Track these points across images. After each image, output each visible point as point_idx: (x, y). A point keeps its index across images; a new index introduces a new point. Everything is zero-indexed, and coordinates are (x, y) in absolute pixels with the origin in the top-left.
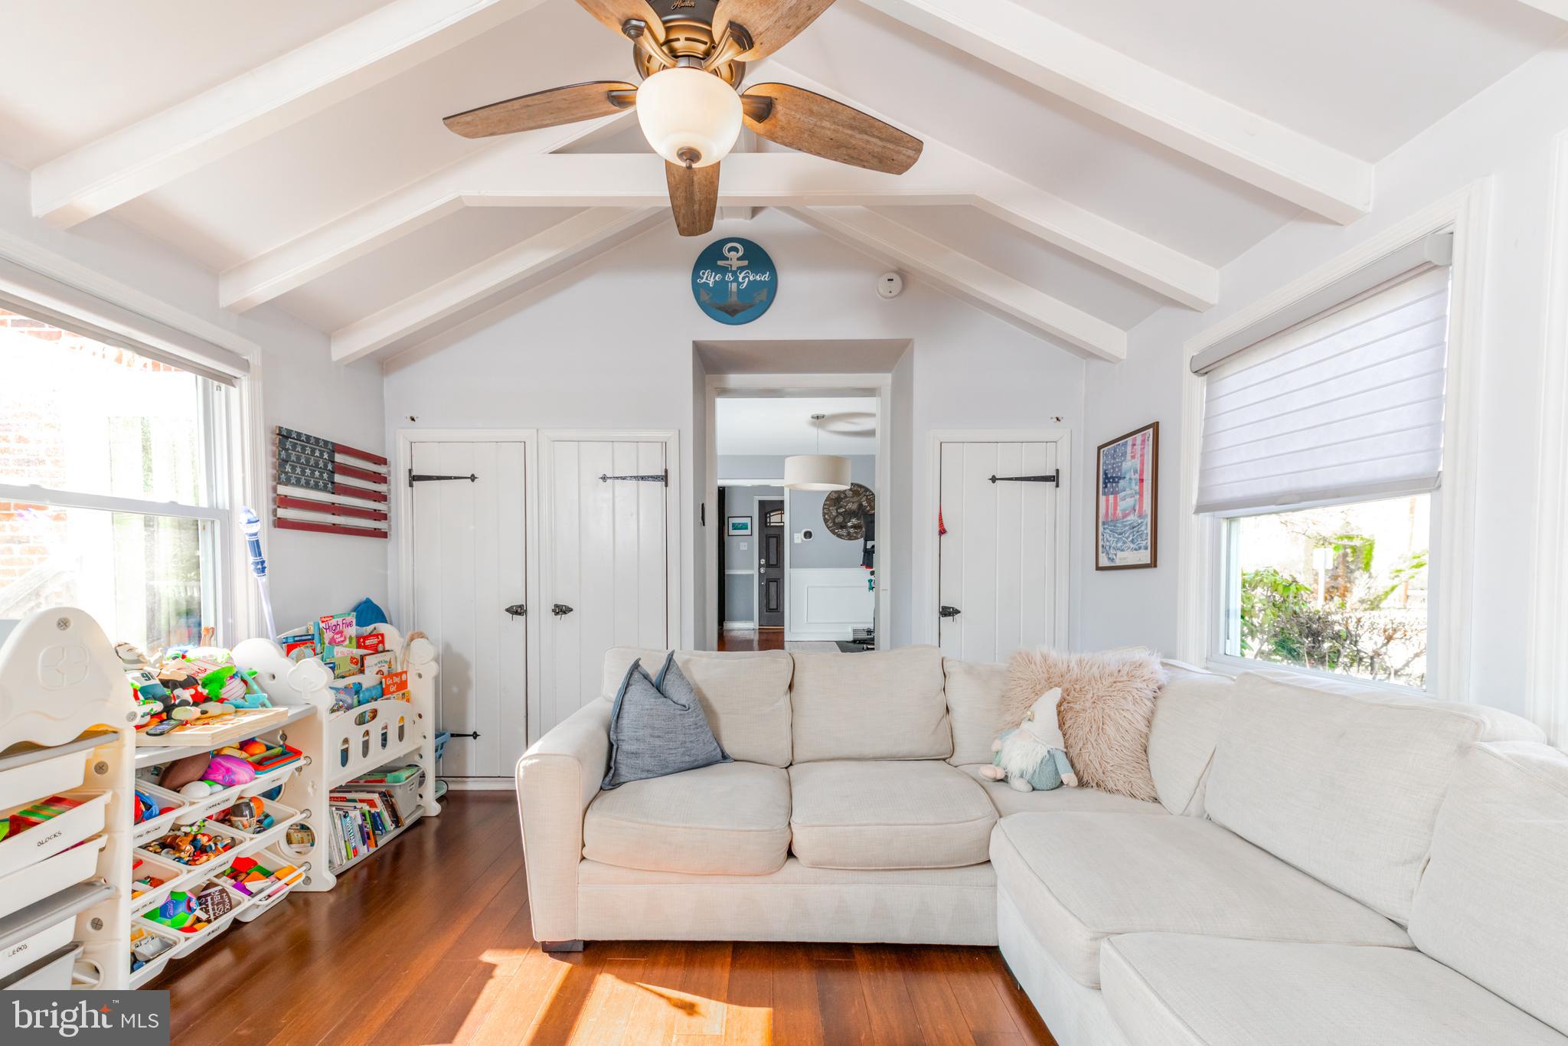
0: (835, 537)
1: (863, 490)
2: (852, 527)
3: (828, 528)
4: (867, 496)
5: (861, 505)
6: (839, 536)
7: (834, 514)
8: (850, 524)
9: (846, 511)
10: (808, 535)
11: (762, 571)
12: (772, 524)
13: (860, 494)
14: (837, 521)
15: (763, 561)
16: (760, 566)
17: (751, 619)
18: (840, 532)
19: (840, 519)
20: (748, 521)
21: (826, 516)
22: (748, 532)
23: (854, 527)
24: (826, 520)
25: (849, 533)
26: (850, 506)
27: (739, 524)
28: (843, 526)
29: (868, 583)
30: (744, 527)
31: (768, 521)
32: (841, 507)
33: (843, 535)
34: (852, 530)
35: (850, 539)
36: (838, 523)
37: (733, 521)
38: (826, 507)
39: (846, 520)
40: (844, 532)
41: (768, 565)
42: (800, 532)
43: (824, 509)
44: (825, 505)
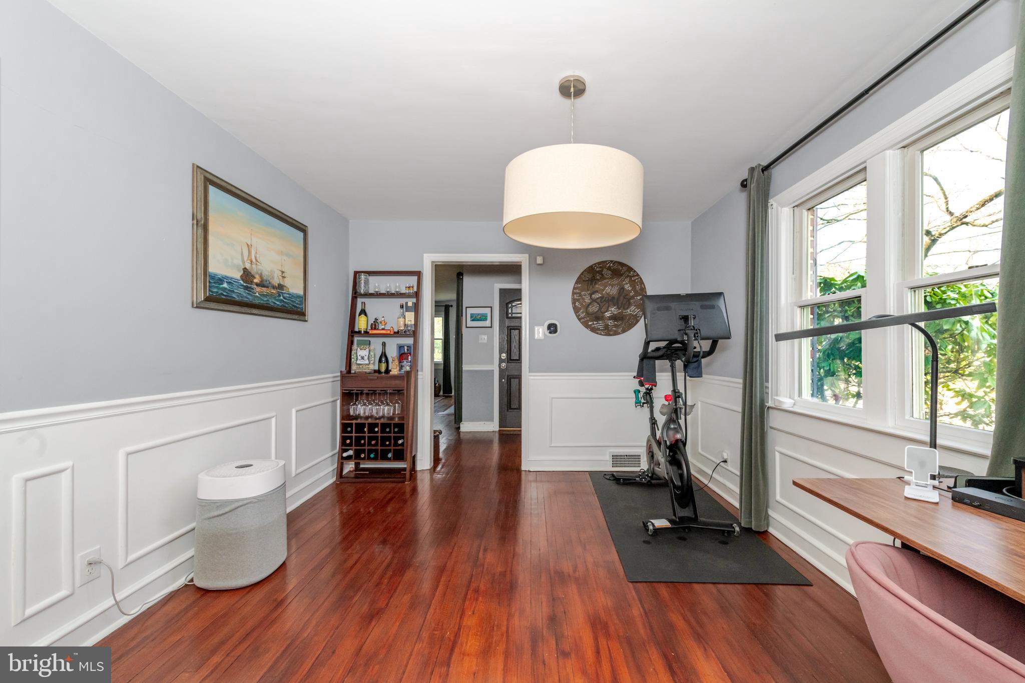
0: (588, 332)
1: (625, 269)
2: (610, 318)
3: (579, 320)
4: (631, 277)
5: (622, 289)
6: (594, 330)
7: (587, 300)
8: (608, 314)
9: (601, 298)
10: (552, 328)
11: (504, 365)
12: (514, 315)
13: (622, 275)
14: (591, 309)
15: (504, 356)
16: (501, 361)
17: (492, 420)
18: (596, 324)
19: (594, 308)
20: (488, 311)
21: (577, 304)
22: (488, 323)
23: (614, 318)
24: (576, 310)
25: (606, 327)
26: (608, 289)
27: (478, 315)
28: (598, 317)
29: (634, 395)
30: (483, 318)
31: (510, 311)
32: (597, 292)
33: (599, 329)
34: (610, 323)
35: (608, 335)
36: (592, 314)
37: (470, 311)
38: (577, 291)
39: (603, 310)
40: (600, 325)
41: (510, 359)
42: (543, 325)
43: (573, 293)
44: (574, 288)
